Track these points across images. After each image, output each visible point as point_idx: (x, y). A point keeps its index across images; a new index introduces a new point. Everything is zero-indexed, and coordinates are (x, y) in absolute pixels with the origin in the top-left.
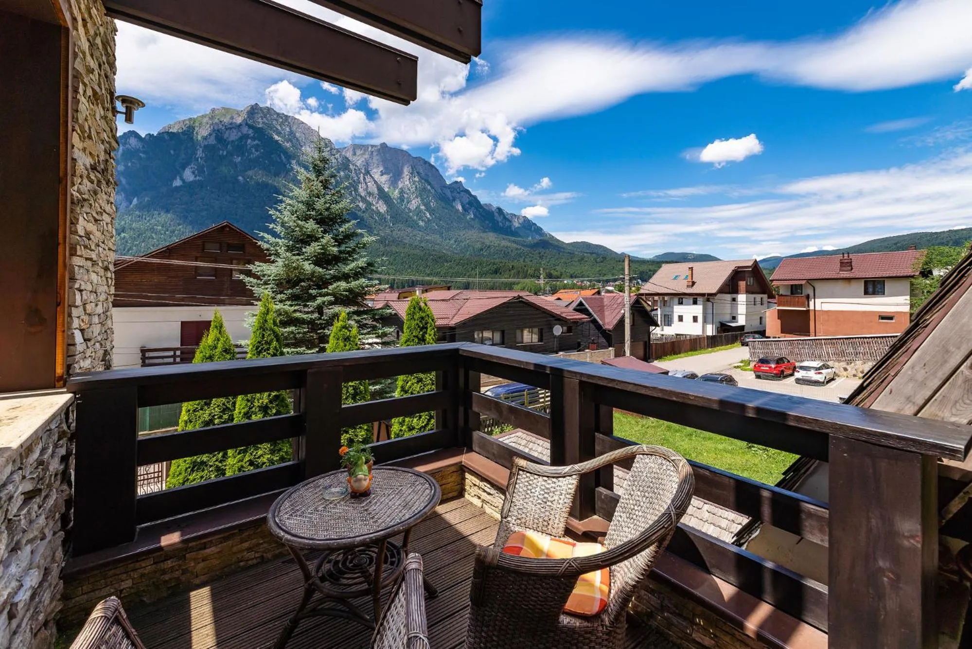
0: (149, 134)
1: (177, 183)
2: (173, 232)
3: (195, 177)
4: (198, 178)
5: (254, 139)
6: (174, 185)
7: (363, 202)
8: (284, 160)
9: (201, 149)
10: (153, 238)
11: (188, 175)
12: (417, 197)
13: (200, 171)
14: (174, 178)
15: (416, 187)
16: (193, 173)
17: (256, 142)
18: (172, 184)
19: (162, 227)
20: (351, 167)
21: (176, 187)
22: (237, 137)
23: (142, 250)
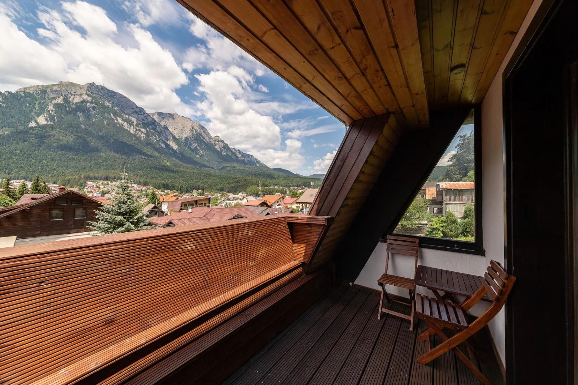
0: (8, 92)
1: (33, 124)
2: (30, 155)
3: (48, 122)
4: (49, 123)
5: (91, 103)
6: (30, 126)
7: (163, 143)
8: (113, 117)
9: (52, 106)
10: (12, 158)
11: (42, 120)
12: (195, 142)
13: (52, 118)
14: (30, 121)
15: (195, 137)
16: (46, 119)
17: (94, 105)
18: (28, 125)
19: (21, 151)
20: (156, 124)
21: (32, 127)
22: (80, 101)
23: (3, 166)
